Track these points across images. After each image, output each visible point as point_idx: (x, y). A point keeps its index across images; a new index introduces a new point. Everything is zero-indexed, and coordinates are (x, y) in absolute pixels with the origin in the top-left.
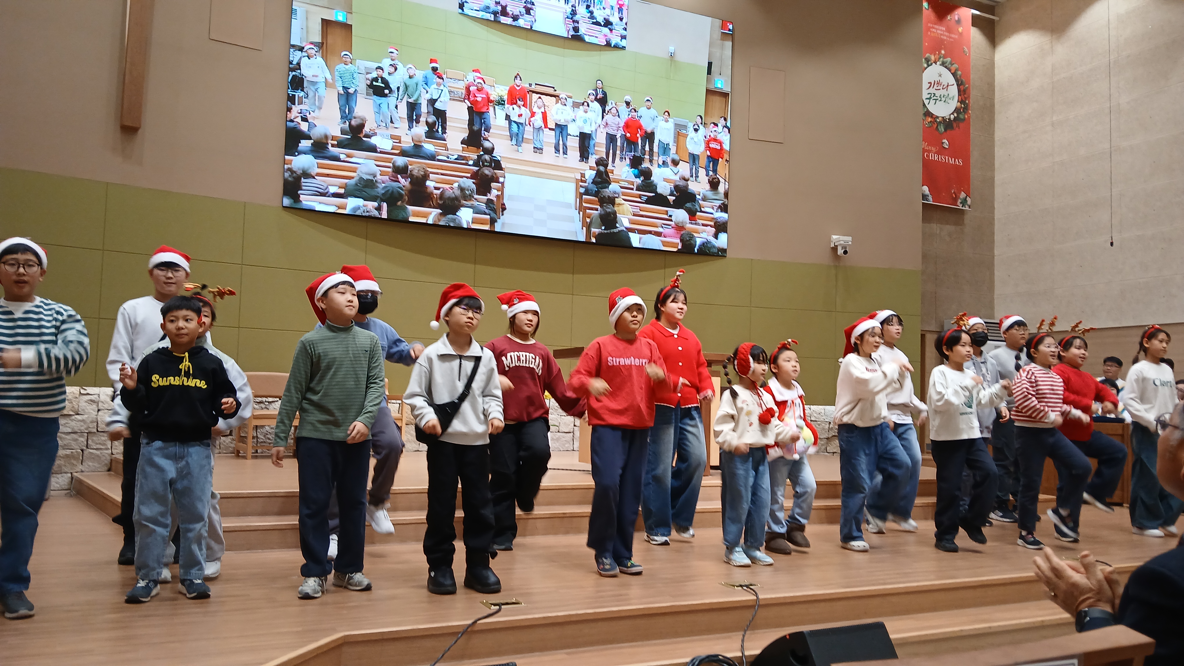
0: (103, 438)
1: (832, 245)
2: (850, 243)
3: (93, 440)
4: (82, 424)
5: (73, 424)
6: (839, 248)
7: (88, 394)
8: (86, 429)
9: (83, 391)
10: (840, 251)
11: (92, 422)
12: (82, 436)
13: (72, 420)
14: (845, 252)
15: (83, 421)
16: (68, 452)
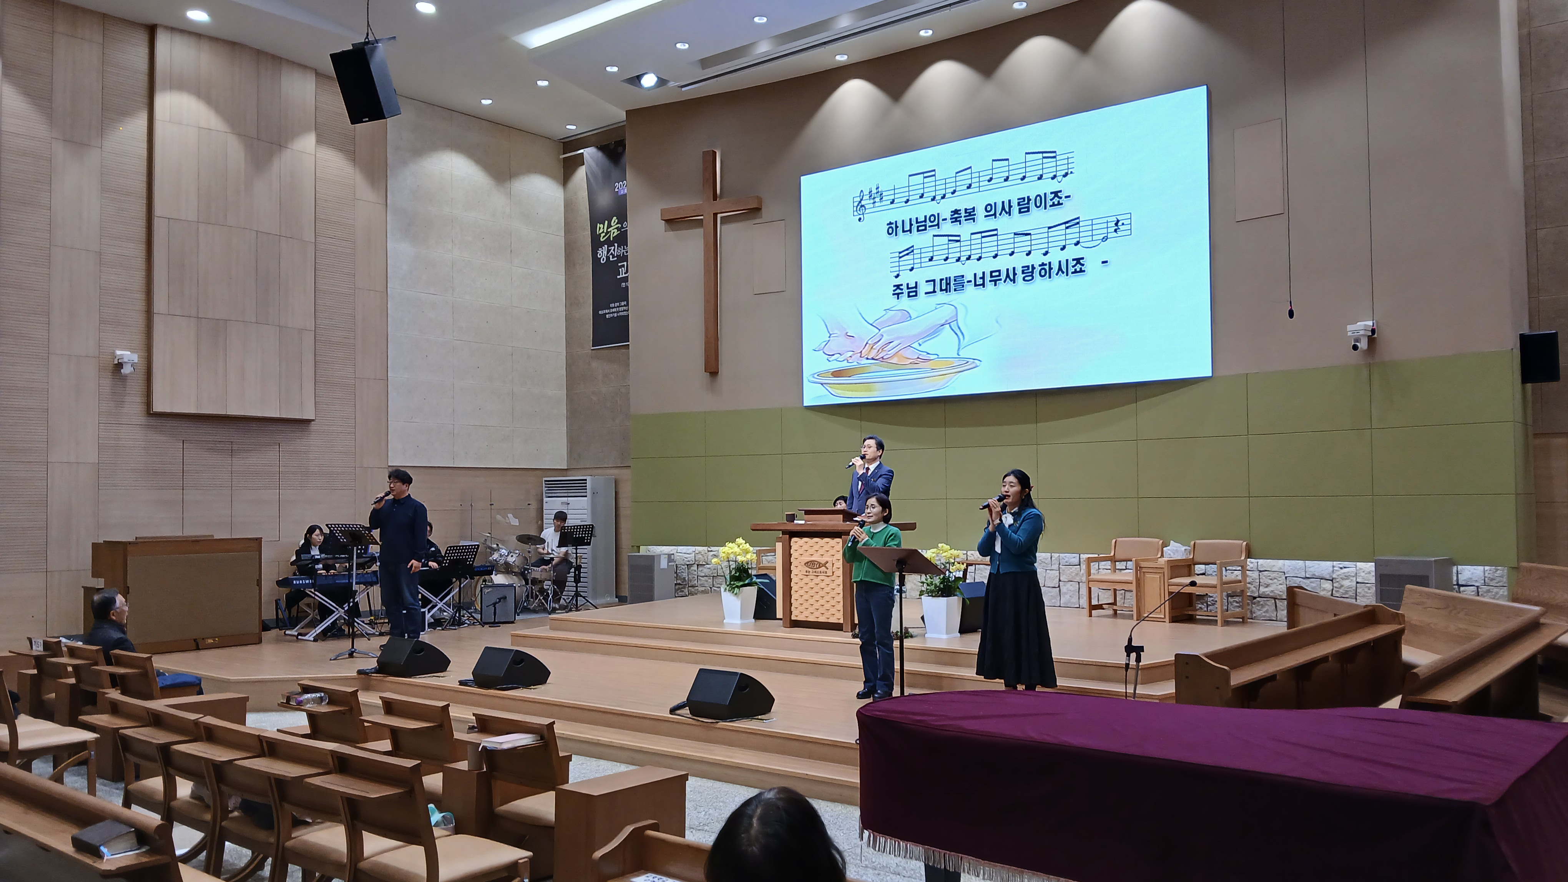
0: (721, 580)
3: (716, 582)
4: (710, 570)
5: (705, 570)
7: (711, 551)
8: (712, 574)
9: (709, 549)
11: (714, 569)
12: (710, 579)
13: (705, 568)
14: (1355, 347)
15: (709, 568)
16: (703, 589)
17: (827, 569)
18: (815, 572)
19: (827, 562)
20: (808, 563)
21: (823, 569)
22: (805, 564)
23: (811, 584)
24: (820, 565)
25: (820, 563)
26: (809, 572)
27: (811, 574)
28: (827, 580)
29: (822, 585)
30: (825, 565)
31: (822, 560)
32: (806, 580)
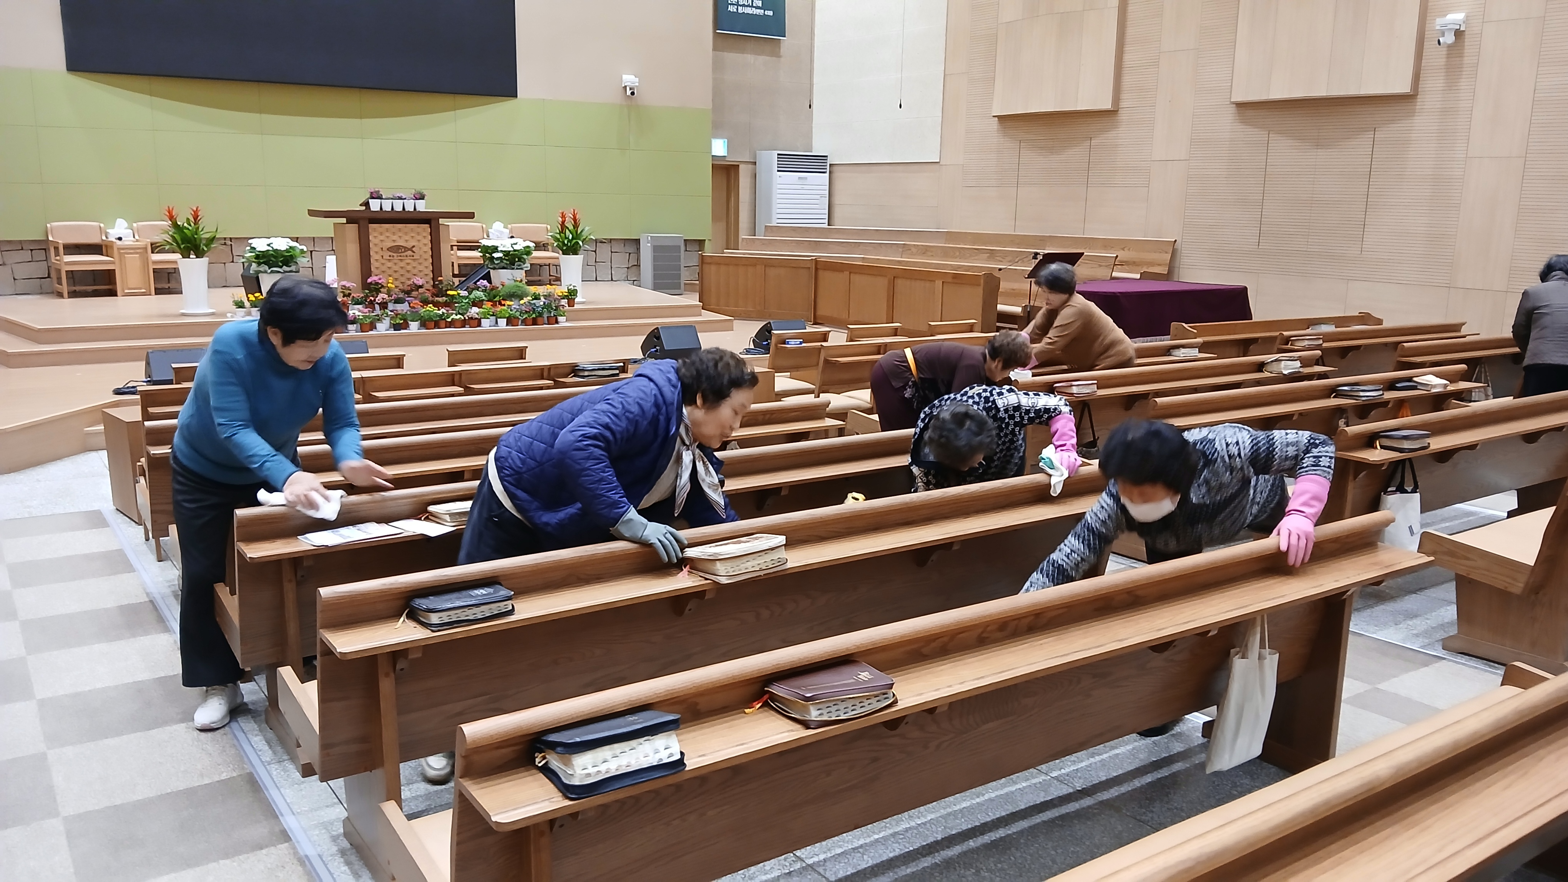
1: (623, 86)
2: (637, 84)
6: (628, 89)
10: (629, 92)
14: (633, 93)
17: (414, 252)
18: (400, 256)
19: (414, 247)
20: (390, 247)
21: (410, 253)
22: (388, 249)
23: (396, 268)
24: (406, 249)
25: (405, 248)
26: (393, 256)
27: (395, 258)
28: (415, 264)
29: (409, 268)
30: (411, 249)
31: (409, 245)
32: (389, 264)
